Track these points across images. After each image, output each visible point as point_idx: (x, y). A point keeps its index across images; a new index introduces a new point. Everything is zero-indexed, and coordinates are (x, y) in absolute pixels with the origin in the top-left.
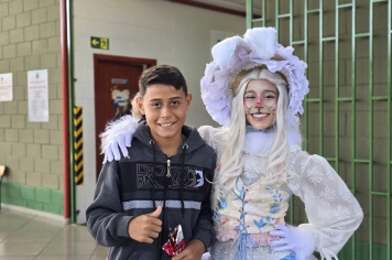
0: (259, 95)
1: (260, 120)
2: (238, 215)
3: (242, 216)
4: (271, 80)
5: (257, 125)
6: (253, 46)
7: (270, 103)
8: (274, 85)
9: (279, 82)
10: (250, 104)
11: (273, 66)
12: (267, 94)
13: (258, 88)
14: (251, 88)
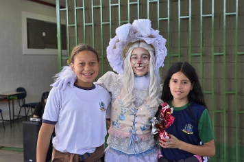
0: (139, 57)
1: (140, 70)
2: (132, 124)
3: (134, 124)
4: (146, 48)
5: (138, 73)
6: (139, 29)
7: (145, 61)
8: (147, 51)
9: (150, 49)
10: (134, 61)
11: (149, 41)
12: (144, 56)
13: (139, 53)
14: (135, 52)
